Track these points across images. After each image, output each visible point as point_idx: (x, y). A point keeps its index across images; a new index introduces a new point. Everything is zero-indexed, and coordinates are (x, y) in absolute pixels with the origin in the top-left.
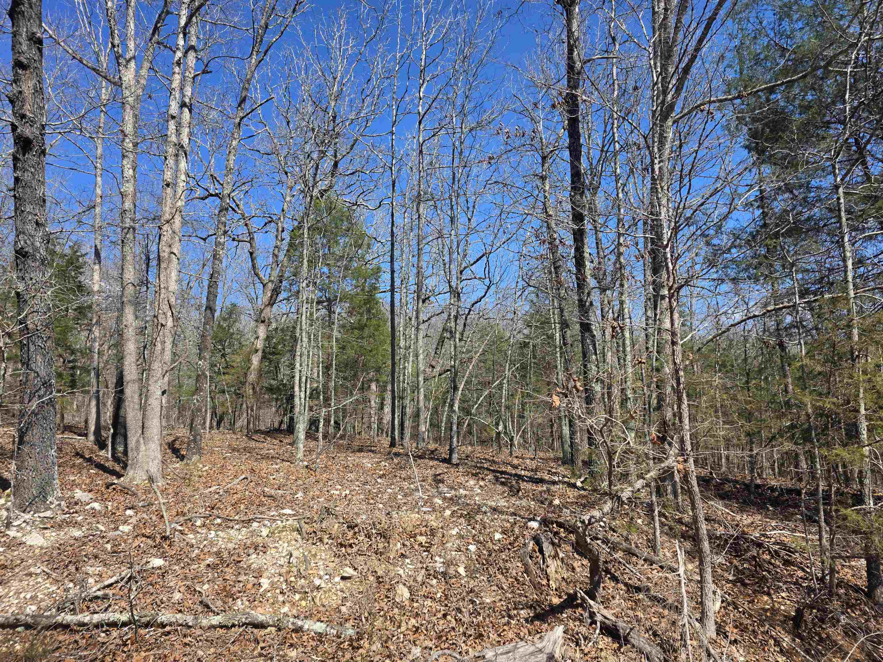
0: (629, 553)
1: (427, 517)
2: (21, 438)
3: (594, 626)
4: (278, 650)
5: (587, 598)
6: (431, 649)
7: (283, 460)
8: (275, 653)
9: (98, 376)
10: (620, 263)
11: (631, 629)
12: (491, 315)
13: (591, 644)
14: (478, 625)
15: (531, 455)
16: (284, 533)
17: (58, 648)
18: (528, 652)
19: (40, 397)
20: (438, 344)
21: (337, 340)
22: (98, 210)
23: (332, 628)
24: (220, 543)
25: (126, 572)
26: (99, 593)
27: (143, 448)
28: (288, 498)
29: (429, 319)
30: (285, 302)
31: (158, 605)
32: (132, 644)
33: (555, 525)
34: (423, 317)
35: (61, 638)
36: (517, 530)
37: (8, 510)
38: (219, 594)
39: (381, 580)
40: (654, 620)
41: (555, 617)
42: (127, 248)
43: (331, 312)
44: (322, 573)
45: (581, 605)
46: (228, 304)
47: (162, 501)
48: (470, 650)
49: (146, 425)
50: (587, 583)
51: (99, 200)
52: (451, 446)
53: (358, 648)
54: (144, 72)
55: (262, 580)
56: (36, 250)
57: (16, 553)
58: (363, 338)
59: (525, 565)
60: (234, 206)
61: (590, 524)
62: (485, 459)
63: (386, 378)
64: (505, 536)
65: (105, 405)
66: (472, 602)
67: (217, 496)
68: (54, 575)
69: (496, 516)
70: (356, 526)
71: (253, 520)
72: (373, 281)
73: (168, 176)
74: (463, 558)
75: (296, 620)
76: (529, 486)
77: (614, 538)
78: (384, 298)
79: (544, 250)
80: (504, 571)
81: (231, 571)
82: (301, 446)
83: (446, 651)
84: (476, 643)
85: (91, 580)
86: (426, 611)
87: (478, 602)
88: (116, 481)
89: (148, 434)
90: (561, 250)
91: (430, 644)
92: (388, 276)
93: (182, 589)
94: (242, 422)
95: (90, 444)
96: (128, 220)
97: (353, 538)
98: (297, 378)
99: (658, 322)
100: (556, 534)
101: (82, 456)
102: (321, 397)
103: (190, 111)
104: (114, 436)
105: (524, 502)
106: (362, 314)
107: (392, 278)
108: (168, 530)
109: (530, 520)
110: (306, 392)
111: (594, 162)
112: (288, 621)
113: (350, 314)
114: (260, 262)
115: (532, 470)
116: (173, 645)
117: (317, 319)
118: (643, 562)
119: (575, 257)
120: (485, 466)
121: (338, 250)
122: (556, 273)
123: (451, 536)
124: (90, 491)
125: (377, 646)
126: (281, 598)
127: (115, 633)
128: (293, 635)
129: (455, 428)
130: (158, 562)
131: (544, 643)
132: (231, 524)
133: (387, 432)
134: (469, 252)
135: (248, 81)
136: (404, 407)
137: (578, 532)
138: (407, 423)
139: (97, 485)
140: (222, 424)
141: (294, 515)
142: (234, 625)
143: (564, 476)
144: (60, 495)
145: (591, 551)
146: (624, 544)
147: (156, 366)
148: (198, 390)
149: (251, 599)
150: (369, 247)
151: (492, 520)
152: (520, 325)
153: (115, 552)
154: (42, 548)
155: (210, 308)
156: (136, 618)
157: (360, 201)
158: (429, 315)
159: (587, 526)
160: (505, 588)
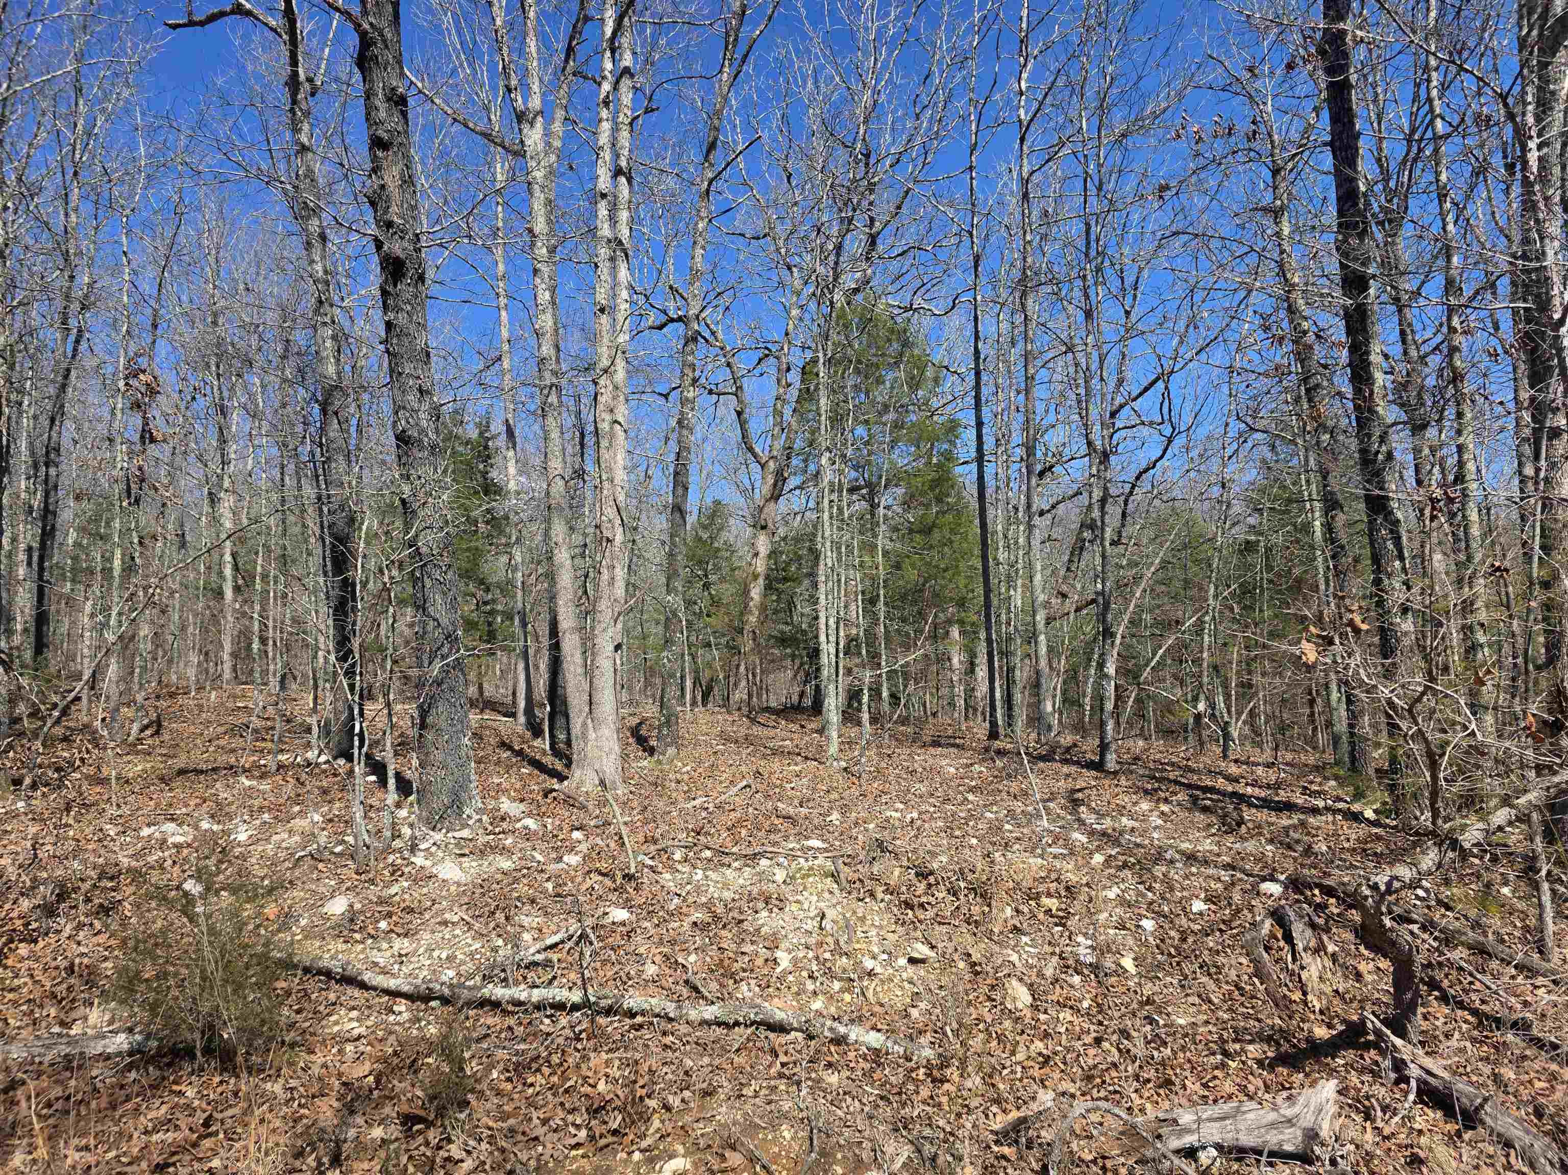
0: (1481, 951)
1: (1057, 864)
2: (423, 717)
3: (1403, 1086)
4: (809, 1070)
5: (1388, 1032)
6: (1073, 1096)
7: (806, 758)
8: (804, 1075)
9: (524, 624)
10: (1454, 369)
11: (1486, 1100)
12: (1176, 493)
13: (1396, 1119)
14: (1163, 1063)
15: (1267, 755)
16: (811, 879)
17: (487, 1036)
18: (1264, 1121)
19: (443, 657)
20: (1072, 554)
21: (886, 553)
22: (506, 364)
23: (895, 1042)
24: (711, 889)
25: (574, 927)
26: (539, 957)
27: (592, 735)
28: (816, 821)
29: (1053, 507)
30: (797, 492)
31: (623, 981)
32: (588, 1039)
33: (1317, 892)
34: (1039, 503)
35: (490, 1021)
36: (1237, 897)
37: (411, 826)
38: (712, 971)
39: (978, 968)
40: (1539, 1085)
41: (1318, 1061)
42: (550, 420)
43: (874, 506)
44: (876, 950)
45: (1375, 1045)
46: (709, 501)
47: (621, 820)
48: (1148, 1106)
49: (594, 700)
50: (1387, 1005)
51: (506, 347)
52: (1102, 739)
53: (942, 1082)
54: (557, 127)
55: (779, 954)
56: (422, 431)
57: (425, 890)
58: (931, 547)
59: (1256, 962)
60: (707, 334)
61: (1389, 891)
62: (1173, 764)
63: (975, 618)
64: (1213, 907)
65: (537, 667)
66: (1150, 1020)
67: (704, 814)
68: (477, 926)
69: (1194, 870)
70: (931, 873)
71: (762, 854)
72: (946, 446)
73: (601, 296)
74: (1131, 942)
75: (836, 1025)
76: (1263, 816)
77: (1447, 920)
78: (965, 475)
79: (1282, 355)
80: (1213, 971)
81: (730, 936)
82: (834, 735)
83: (1102, 1104)
84: (1159, 1095)
85: (526, 936)
86: (1063, 1030)
87: (1161, 1022)
88: (556, 787)
89: (599, 711)
90: (1319, 353)
91: (1072, 1088)
92: (972, 434)
93: (658, 959)
94: (740, 694)
95: (520, 729)
96: (547, 374)
97: (926, 894)
98: (822, 620)
99: (1542, 486)
100: (1321, 907)
101: (510, 748)
102: (864, 652)
103: (630, 180)
104: (552, 716)
105: (1251, 846)
106: (927, 506)
107: (979, 437)
108: (633, 865)
109: (1264, 879)
110: (837, 644)
111: (1393, 166)
112: (823, 1025)
113: (907, 504)
114: (754, 428)
115: (1269, 786)
116: (647, 1046)
117: (851, 517)
118: (1513, 971)
119: (1349, 365)
120: (1172, 776)
121: (881, 395)
122: (1310, 400)
123: (1106, 900)
124: (522, 801)
125: (975, 1081)
126: (810, 986)
127: (564, 1021)
128: (832, 1049)
129: (1109, 706)
130: (620, 914)
131: (1296, 1110)
132: (726, 860)
133: (983, 713)
134: (1128, 375)
135: (719, 113)
136: (1011, 670)
137: (1363, 906)
138: (1018, 697)
139: (531, 792)
140: (711, 698)
141: (826, 850)
142: (737, 1024)
143: (1339, 799)
144: (480, 805)
145: (1393, 943)
146: (1471, 934)
147: (603, 605)
148: (668, 642)
149: (763, 983)
150: (936, 380)
151: (1187, 877)
152: (1237, 508)
153: (558, 895)
154: (459, 884)
155: (678, 510)
156: (592, 999)
157: (918, 302)
158: (1052, 501)
159: (1382, 896)
160: (1216, 1001)
